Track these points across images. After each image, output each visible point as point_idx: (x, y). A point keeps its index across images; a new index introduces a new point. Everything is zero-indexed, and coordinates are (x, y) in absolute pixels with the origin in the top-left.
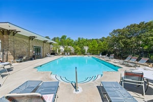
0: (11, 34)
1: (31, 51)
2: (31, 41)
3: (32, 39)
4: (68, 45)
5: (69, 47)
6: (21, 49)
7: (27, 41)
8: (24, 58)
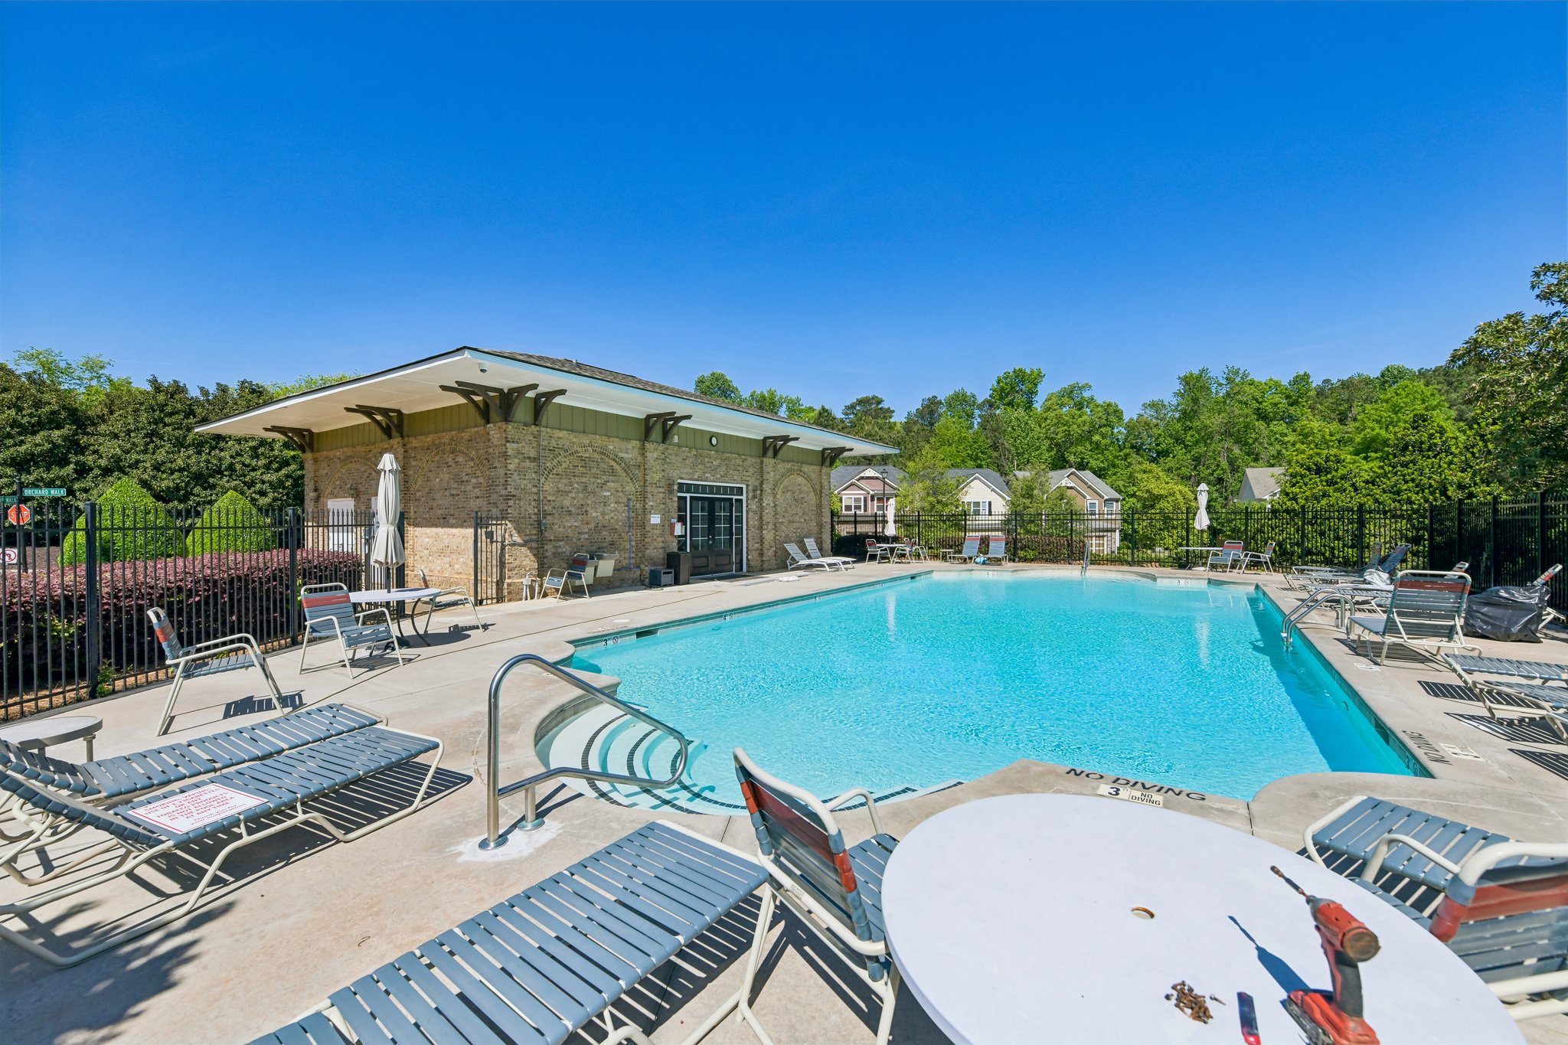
0: (522, 412)
1: (655, 519)
2: (654, 451)
3: (666, 436)
4: (1060, 463)
5: (1062, 479)
6: (583, 511)
7: (629, 450)
8: (606, 567)
